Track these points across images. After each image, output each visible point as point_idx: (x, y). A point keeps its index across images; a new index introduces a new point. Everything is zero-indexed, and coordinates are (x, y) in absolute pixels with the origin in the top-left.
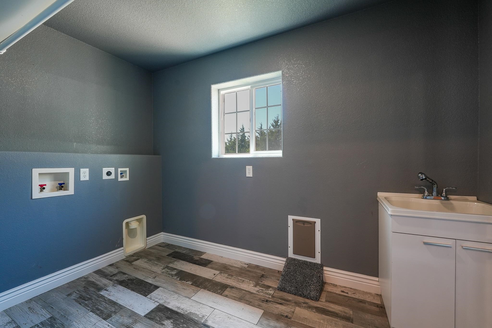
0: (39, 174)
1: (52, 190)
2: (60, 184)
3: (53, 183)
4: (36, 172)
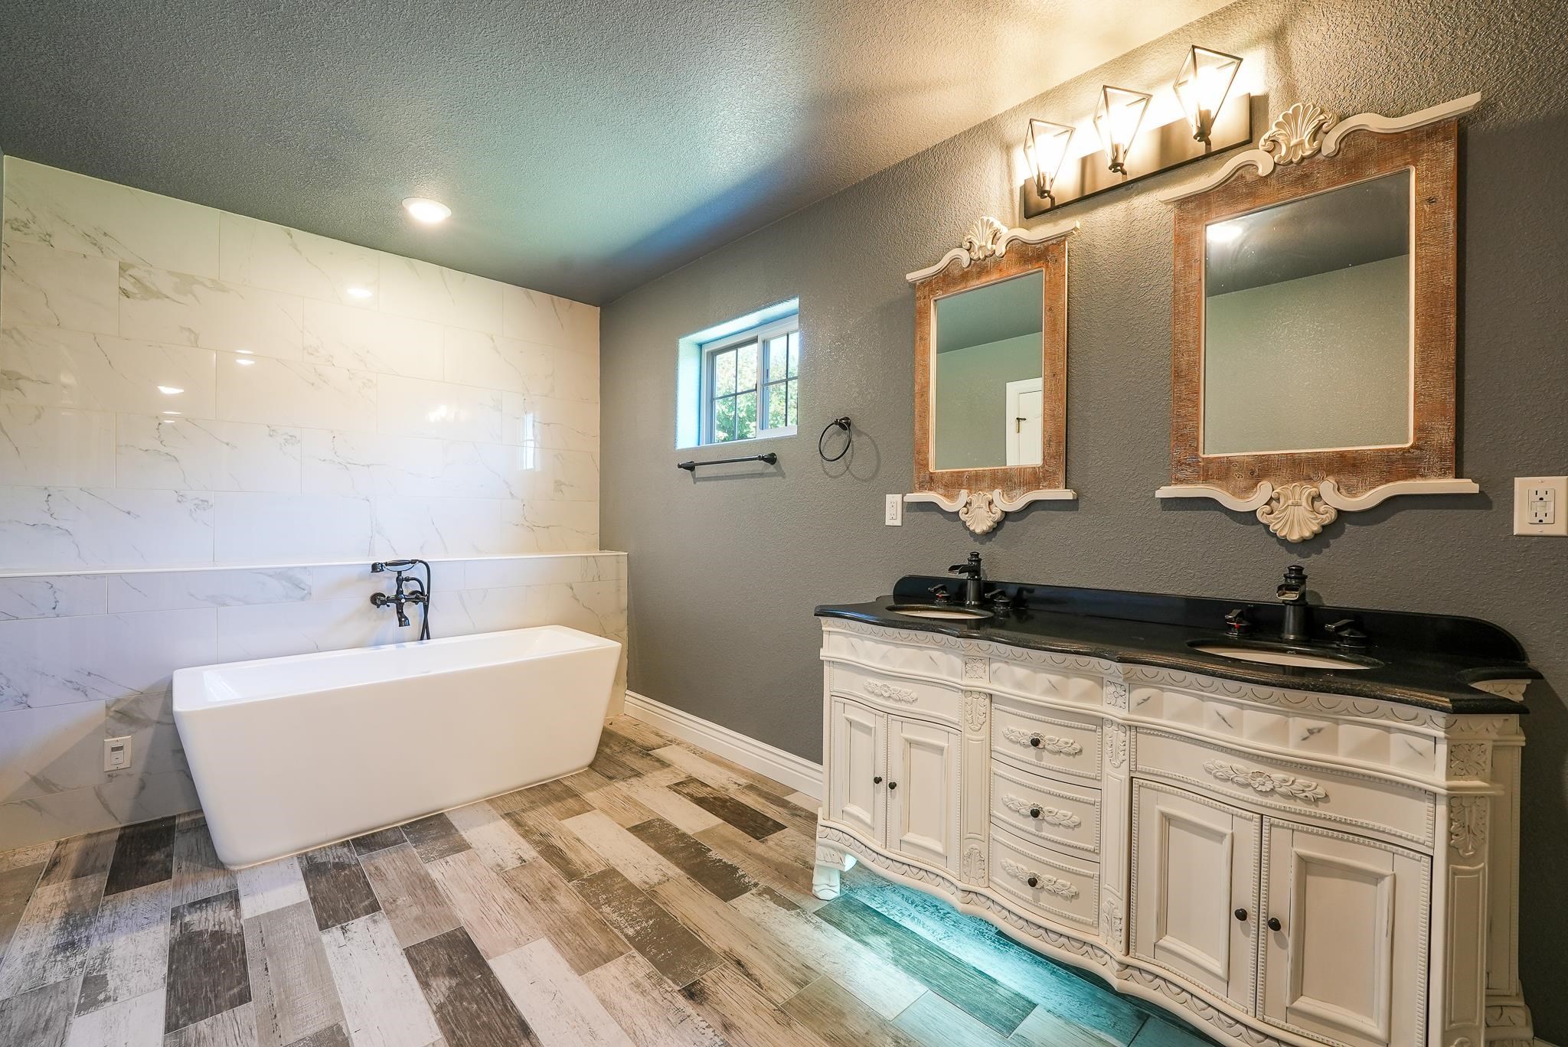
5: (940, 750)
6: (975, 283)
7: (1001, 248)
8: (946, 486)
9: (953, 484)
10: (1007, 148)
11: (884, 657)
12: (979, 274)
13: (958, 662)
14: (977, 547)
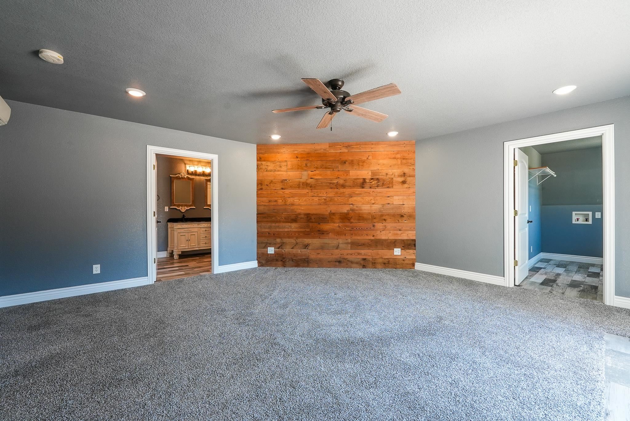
0: (575, 214)
1: (583, 221)
2: (586, 219)
3: (584, 218)
4: (574, 213)
5: (195, 234)
6: (182, 180)
7: (186, 177)
8: (177, 206)
9: (178, 206)
10: (185, 164)
11: (188, 226)
12: (182, 179)
13: (197, 225)
14: (183, 214)
